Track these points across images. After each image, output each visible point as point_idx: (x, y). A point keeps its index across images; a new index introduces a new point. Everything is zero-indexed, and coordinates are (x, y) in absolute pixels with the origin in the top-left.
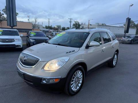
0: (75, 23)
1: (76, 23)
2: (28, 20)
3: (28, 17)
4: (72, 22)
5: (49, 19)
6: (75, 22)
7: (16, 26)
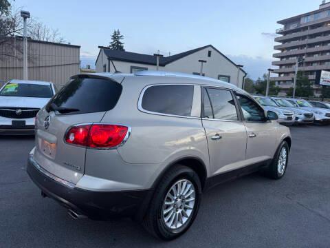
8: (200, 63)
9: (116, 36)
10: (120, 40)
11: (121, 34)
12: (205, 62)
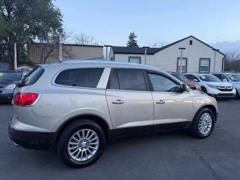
8: (180, 50)
9: (132, 37)
10: (134, 39)
11: (135, 34)
12: (185, 49)
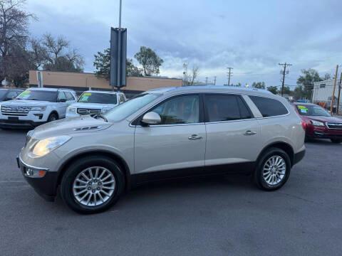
0: (304, 75)
1: (307, 76)
2: (184, 73)
3: (185, 66)
4: (288, 72)
5: (230, 69)
6: (305, 72)
7: (125, 86)
